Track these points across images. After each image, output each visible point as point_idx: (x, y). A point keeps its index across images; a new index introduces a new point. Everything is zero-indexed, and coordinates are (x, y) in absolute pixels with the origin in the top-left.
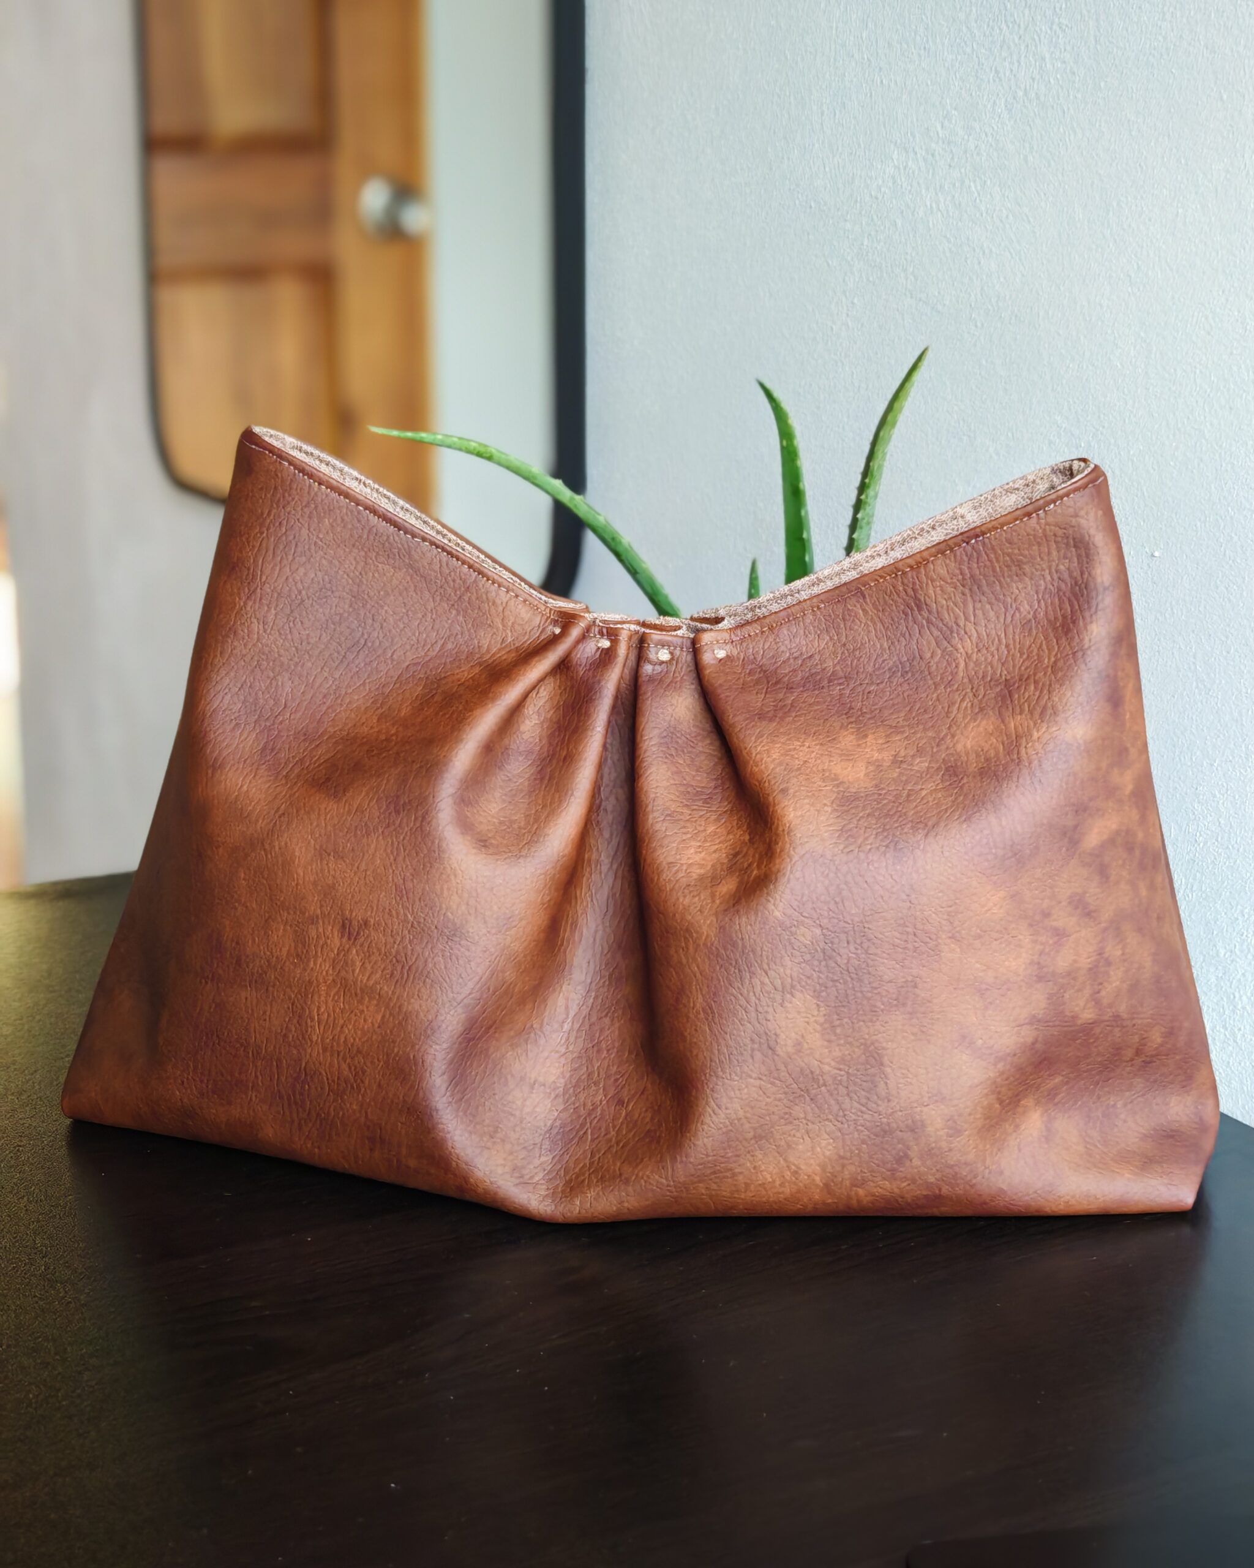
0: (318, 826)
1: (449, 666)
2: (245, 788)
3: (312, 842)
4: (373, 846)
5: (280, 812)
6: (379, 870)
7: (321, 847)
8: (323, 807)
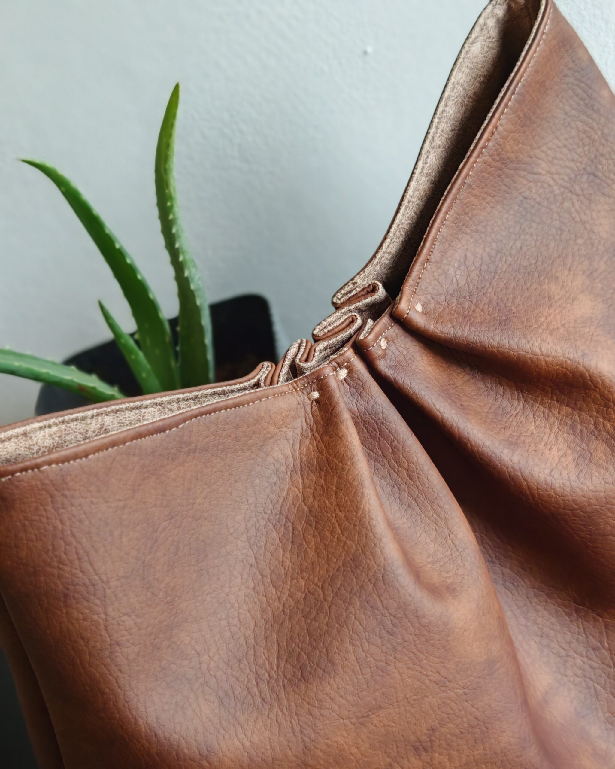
0: (339, 707)
1: (273, 496)
2: (247, 744)
3: (347, 722)
4: (396, 675)
5: (297, 729)
6: (415, 686)
7: (357, 718)
8: (327, 689)
